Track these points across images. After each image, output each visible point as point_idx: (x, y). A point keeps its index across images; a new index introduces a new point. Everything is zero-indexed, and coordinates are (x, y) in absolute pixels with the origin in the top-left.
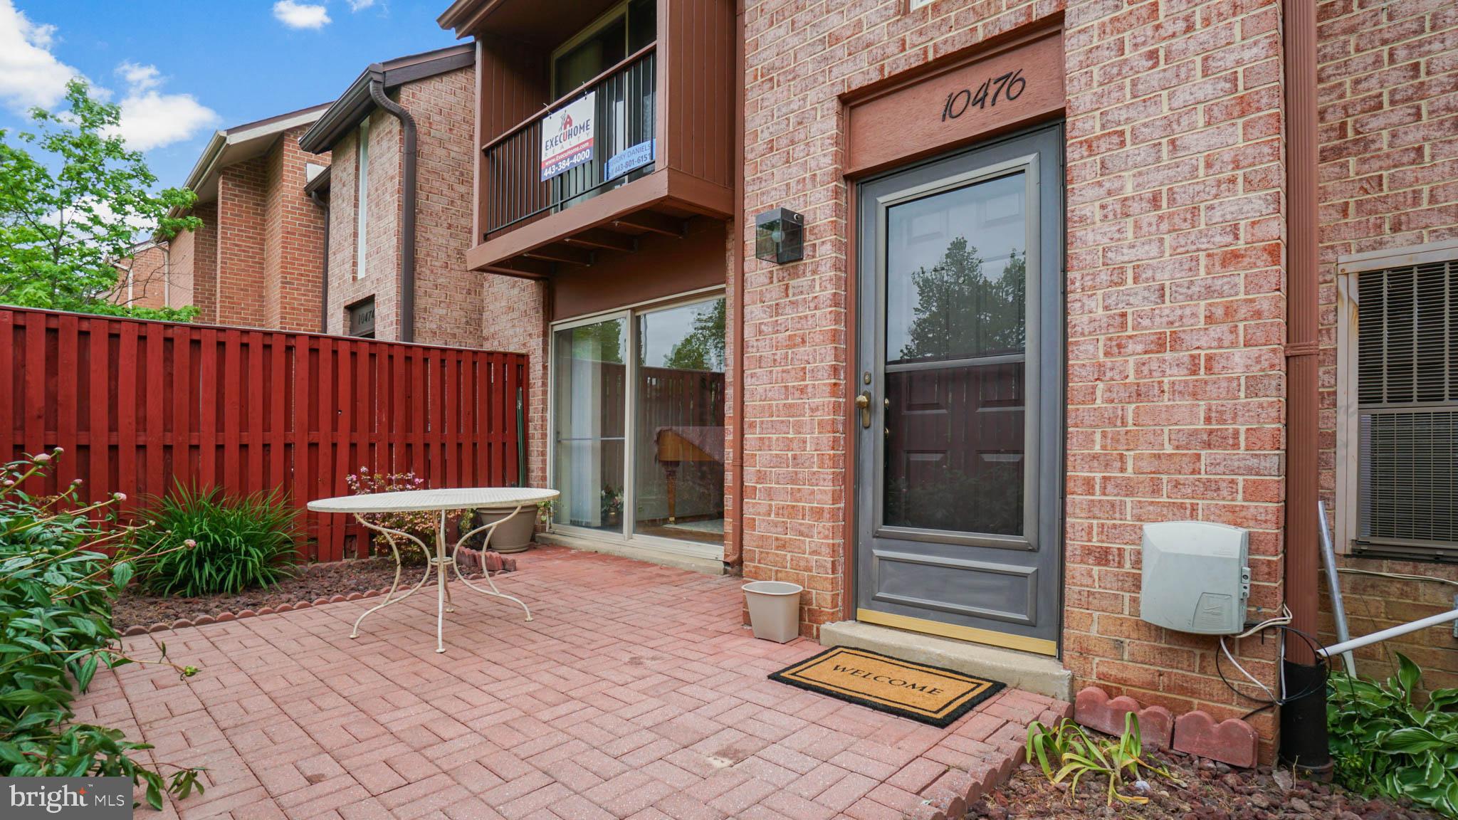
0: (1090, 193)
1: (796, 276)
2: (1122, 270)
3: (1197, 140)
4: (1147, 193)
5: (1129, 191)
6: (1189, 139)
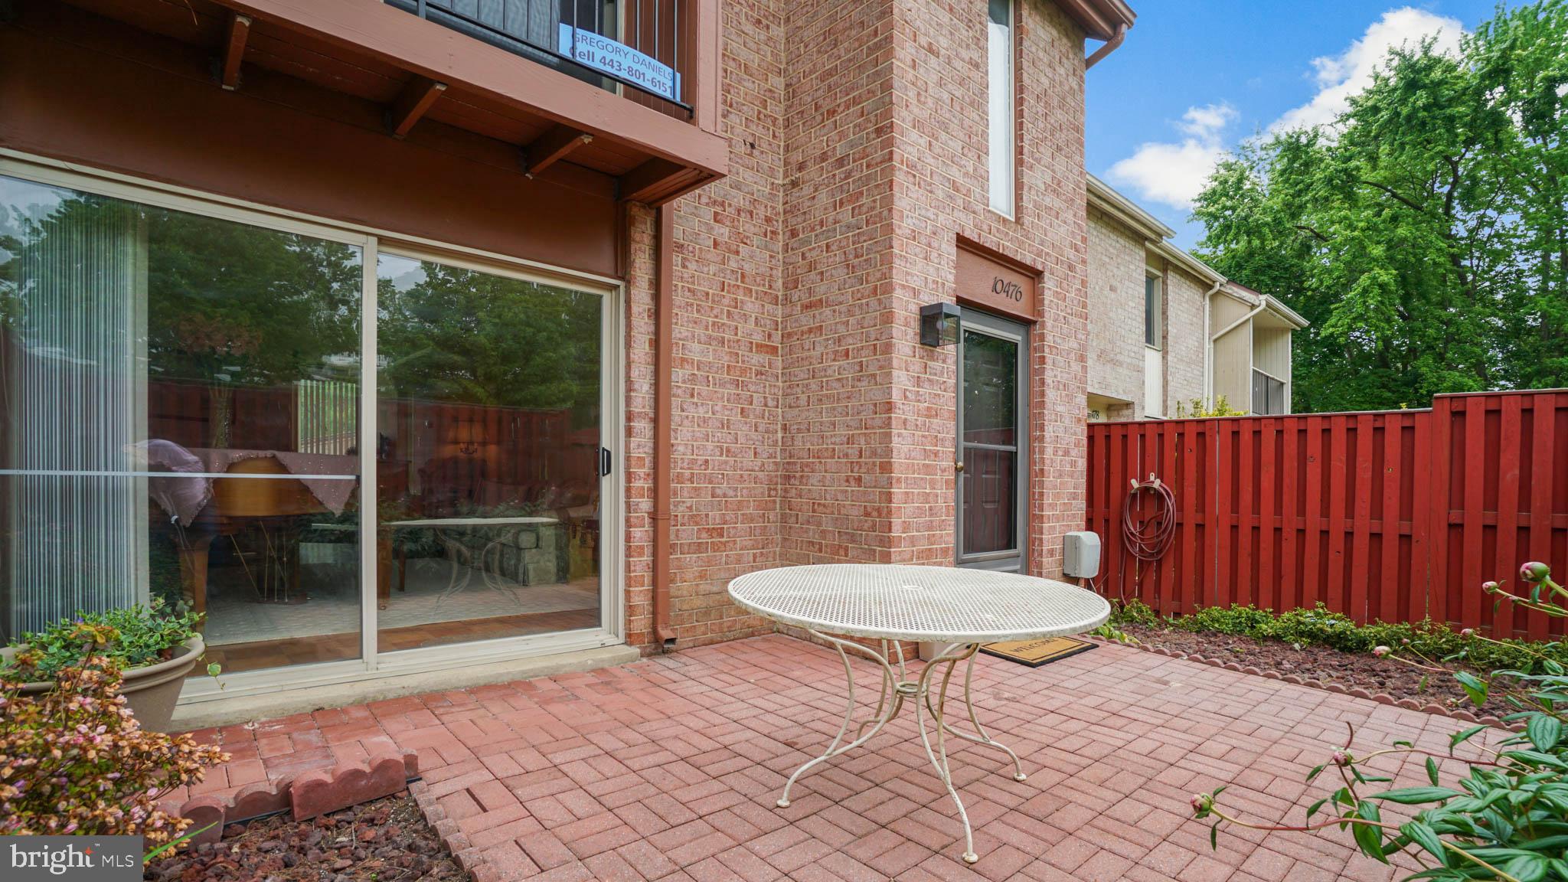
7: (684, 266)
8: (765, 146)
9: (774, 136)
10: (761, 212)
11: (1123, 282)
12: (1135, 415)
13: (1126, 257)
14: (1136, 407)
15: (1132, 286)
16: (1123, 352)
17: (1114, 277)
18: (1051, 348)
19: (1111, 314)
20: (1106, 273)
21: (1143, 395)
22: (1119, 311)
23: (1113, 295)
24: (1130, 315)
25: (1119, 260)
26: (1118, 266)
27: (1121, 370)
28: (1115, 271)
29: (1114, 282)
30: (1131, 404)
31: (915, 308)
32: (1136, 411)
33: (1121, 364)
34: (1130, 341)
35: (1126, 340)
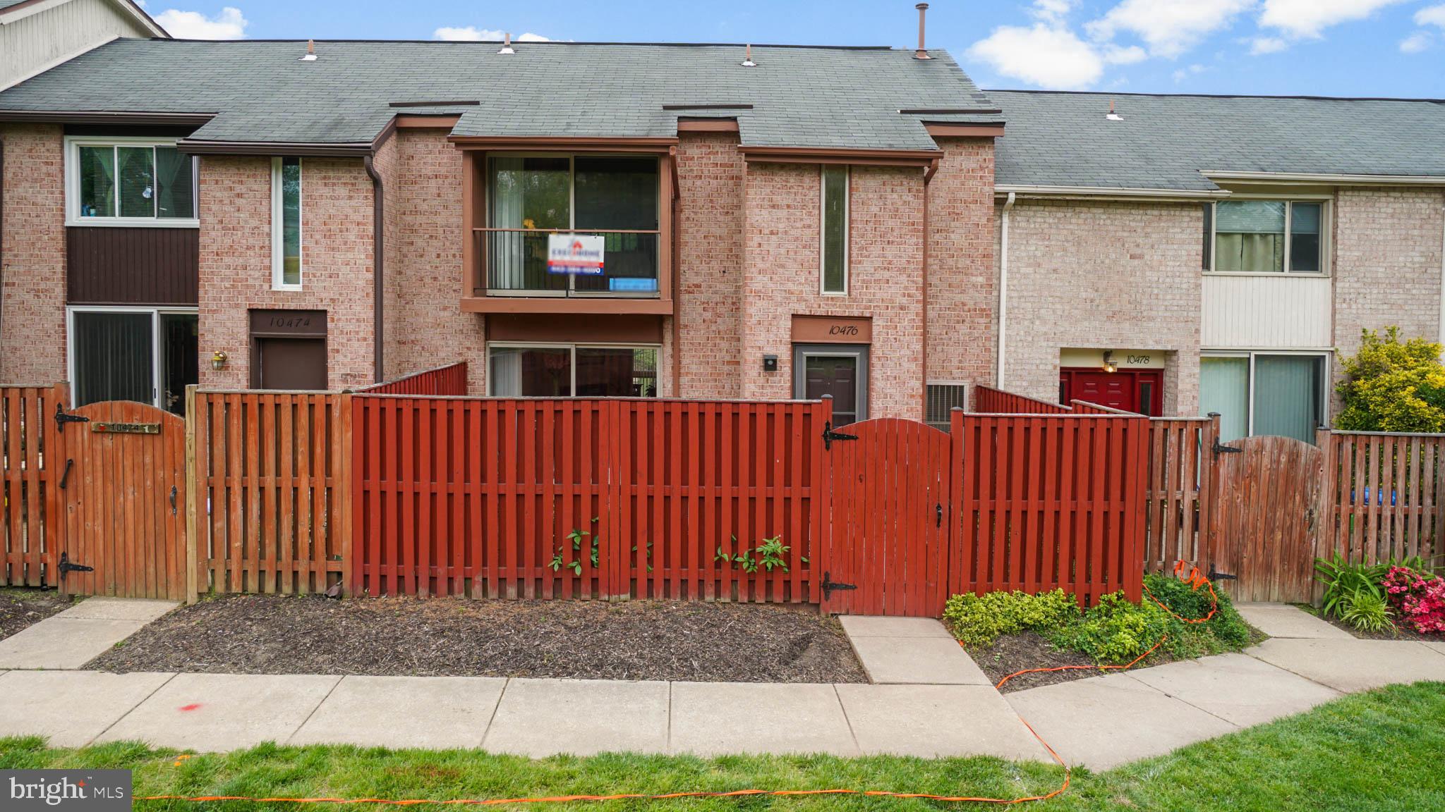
0: (879, 372)
1: (772, 375)
2: (886, 395)
3: (906, 365)
4: (894, 375)
5: (889, 374)
6: (904, 364)
7: (688, 334)
8: (731, 270)
9: (737, 263)
10: (730, 301)
11: (1156, 246)
12: (1180, 361)
13: (1162, 224)
14: (1180, 354)
15: (1175, 247)
16: (1155, 308)
17: (1138, 246)
18: (879, 358)
19: (1131, 279)
20: (1123, 245)
21: (1197, 342)
22: (1148, 273)
23: (1136, 262)
24: (1169, 274)
25: (1149, 230)
26: (1147, 235)
27: (1152, 324)
28: (1140, 241)
29: (1138, 251)
30: (1175, 352)
31: (759, 355)
32: (1181, 357)
33: (1151, 319)
34: (1169, 297)
35: (1161, 297)
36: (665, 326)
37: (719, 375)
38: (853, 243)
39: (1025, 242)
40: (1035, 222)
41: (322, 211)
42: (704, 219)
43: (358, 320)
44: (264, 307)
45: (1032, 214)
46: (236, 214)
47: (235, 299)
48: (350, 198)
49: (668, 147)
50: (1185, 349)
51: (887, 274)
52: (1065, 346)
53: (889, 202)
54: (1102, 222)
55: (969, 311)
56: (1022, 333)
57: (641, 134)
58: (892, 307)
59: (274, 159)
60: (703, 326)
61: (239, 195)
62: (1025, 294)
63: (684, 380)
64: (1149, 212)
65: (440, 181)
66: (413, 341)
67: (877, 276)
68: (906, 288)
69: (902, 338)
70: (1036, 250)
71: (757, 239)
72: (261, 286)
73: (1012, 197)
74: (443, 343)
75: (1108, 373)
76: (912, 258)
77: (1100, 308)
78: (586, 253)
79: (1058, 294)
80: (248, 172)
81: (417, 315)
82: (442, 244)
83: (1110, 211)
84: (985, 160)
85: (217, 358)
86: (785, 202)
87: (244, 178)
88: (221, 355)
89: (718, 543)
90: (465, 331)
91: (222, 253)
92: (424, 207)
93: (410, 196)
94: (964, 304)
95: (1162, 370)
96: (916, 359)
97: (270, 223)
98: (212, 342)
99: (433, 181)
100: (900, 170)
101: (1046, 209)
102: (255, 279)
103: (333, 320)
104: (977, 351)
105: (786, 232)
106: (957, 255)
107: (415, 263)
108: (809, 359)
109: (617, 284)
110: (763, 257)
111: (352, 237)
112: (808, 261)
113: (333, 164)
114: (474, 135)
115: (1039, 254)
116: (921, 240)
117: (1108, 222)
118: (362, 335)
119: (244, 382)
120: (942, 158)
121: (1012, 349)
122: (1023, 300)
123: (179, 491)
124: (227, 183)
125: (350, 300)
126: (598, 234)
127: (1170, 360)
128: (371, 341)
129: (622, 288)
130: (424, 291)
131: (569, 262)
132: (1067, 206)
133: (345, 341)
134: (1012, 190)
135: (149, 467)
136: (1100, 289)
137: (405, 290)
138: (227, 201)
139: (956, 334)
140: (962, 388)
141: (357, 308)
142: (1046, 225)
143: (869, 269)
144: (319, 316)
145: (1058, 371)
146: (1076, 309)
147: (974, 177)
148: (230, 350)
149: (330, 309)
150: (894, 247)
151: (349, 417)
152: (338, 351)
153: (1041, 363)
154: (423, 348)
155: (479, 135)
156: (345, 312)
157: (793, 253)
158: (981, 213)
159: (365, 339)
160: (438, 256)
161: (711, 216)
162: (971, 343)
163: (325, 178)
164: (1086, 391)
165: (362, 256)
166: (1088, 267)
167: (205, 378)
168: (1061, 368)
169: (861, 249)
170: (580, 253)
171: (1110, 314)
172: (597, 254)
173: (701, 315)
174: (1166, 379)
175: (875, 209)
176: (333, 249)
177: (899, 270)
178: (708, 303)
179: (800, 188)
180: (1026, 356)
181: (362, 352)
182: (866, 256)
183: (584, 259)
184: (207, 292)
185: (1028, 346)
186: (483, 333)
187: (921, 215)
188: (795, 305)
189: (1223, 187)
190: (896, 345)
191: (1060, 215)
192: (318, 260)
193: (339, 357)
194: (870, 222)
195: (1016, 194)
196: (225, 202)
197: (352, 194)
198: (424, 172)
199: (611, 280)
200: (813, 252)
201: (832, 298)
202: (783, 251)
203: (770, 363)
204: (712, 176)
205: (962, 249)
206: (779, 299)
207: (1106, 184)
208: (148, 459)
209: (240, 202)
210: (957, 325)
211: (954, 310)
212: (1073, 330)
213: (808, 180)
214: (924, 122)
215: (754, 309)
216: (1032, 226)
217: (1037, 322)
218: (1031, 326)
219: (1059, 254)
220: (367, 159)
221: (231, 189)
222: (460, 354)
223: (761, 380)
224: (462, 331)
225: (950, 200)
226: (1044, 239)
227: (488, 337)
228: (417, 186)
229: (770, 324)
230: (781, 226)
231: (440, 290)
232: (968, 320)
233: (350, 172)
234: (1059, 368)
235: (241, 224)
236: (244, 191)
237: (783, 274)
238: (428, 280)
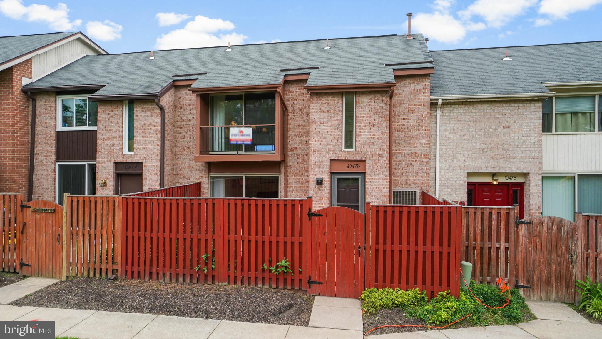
0: (369, 185)
1: (321, 187)
2: (373, 196)
3: (382, 182)
4: (376, 186)
5: (374, 186)
11: (517, 122)
12: (531, 178)
13: (520, 111)
14: (531, 175)
15: (527, 121)
16: (516, 152)
17: (507, 122)
18: (369, 179)
19: (504, 138)
20: (499, 122)
21: (540, 168)
22: (513, 135)
23: (506, 130)
24: (524, 135)
25: (513, 114)
26: (512, 117)
27: (515, 160)
28: (508, 119)
29: (507, 124)
30: (529, 173)
31: (315, 178)
32: (531, 176)
33: (516, 157)
34: (524, 146)
35: (519, 146)
36: (281, 166)
37: (304, 187)
38: (357, 126)
39: (449, 122)
40: (453, 113)
41: (141, 122)
42: (298, 118)
43: (154, 166)
44: (120, 161)
45: (452, 109)
46: (110, 124)
47: (110, 158)
48: (152, 116)
49: (277, 88)
50: (533, 172)
51: (372, 140)
52: (469, 171)
53: (373, 107)
54: (488, 111)
55: (419, 156)
56: (448, 166)
57: (266, 83)
58: (375, 155)
59: (124, 102)
60: (297, 166)
61: (111, 117)
62: (449, 147)
63: (289, 189)
64: (512, 105)
65: (191, 107)
66: (180, 174)
67: (368, 141)
68: (381, 146)
69: (380, 169)
70: (455, 126)
71: (314, 126)
72: (119, 152)
73: (440, 102)
74: (192, 174)
75: (494, 184)
76: (384, 132)
77: (487, 153)
78: (245, 135)
79: (466, 147)
80: (115, 107)
81: (182, 163)
82: (191, 133)
83: (492, 105)
84: (426, 85)
85: (102, 182)
86: (327, 110)
87: (113, 110)
88: (104, 181)
89: (263, 262)
90: (200, 169)
91: (105, 140)
92: (185, 118)
93: (179, 114)
94: (416, 153)
95: (523, 183)
96: (386, 179)
97: (122, 127)
98: (101, 175)
99: (189, 107)
100: (378, 92)
101: (459, 106)
102: (117, 150)
103: (145, 166)
104: (422, 175)
105: (327, 123)
106: (413, 130)
107: (181, 141)
108: (338, 179)
109: (258, 148)
110: (317, 134)
111: (152, 132)
112: (337, 136)
113: (146, 102)
114: (199, 87)
115: (456, 128)
116: (388, 124)
117: (491, 111)
118: (155, 172)
119: (112, 192)
120: (396, 86)
121: (443, 173)
122: (448, 150)
123: (61, 235)
124: (107, 112)
125: (151, 157)
126: (250, 127)
127: (527, 178)
128: (159, 175)
129: (260, 150)
130: (185, 153)
131: (238, 139)
132: (470, 104)
133: (149, 174)
134: (439, 98)
135: (51, 226)
136: (487, 144)
137: (177, 153)
138: (107, 119)
139: (412, 167)
140: (415, 192)
141: (154, 161)
142: (459, 114)
143: (364, 138)
144: (139, 165)
145: (466, 183)
146: (475, 153)
147: (420, 93)
148: (107, 179)
149: (144, 161)
150: (375, 128)
151: (121, 206)
152: (146, 179)
153: (458, 180)
154: (184, 177)
155: (201, 87)
156: (149, 162)
157: (330, 132)
158: (424, 110)
159: (157, 174)
160: (190, 138)
161: (301, 117)
162: (420, 171)
163: (142, 108)
164: (484, 193)
165: (156, 139)
166: (481, 133)
167: (98, 190)
168: (468, 182)
169: (361, 129)
170: (242, 135)
171: (493, 155)
172: (249, 135)
173: (297, 160)
174: (525, 187)
175: (367, 111)
176: (145, 137)
177: (378, 138)
178: (299, 155)
179: (333, 103)
180: (450, 177)
181: (156, 179)
182: (363, 132)
183: (244, 138)
184: (99, 156)
185: (451, 172)
186: (207, 170)
187: (388, 112)
188: (331, 155)
189: (551, 90)
190: (377, 172)
191: (466, 109)
192: (140, 141)
193: (147, 181)
194: (364, 116)
195: (442, 100)
196: (106, 119)
197: (152, 114)
198: (185, 103)
199: (255, 146)
200: (339, 131)
201: (347, 152)
202: (325, 131)
203: (319, 181)
204: (301, 99)
205: (415, 127)
206: (324, 153)
207: (489, 93)
208: (50, 223)
209: (111, 119)
210: (413, 163)
211: (412, 156)
212: (473, 164)
213: (337, 99)
214: (394, 69)
215: (313, 158)
216: (452, 114)
217: (455, 160)
218: (452, 162)
219: (466, 127)
220: (156, 100)
221: (109, 114)
222: (198, 179)
223: (316, 189)
224: (199, 169)
225: (409, 105)
226: (458, 121)
227: (209, 172)
228: (182, 109)
229: (320, 164)
230: (325, 120)
231: (191, 152)
232: (418, 160)
233: (152, 105)
234: (466, 182)
235: (112, 128)
236: (113, 115)
237: (326, 141)
238: (186, 148)
